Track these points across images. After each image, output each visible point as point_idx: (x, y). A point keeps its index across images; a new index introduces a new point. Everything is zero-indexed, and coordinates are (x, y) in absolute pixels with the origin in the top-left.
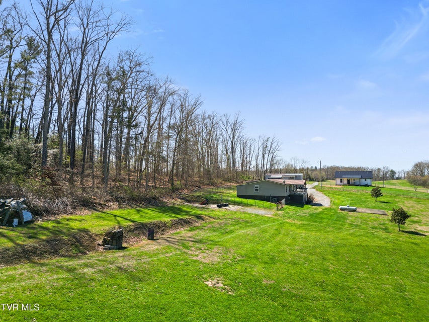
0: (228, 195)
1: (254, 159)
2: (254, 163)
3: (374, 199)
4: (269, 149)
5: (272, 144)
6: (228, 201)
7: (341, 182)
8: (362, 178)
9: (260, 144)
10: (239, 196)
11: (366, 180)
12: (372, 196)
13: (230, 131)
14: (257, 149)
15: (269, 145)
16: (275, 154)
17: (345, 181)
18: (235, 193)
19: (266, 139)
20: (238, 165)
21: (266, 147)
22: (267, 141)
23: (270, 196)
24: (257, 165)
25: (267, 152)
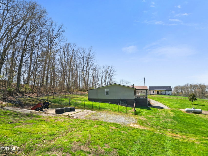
0: (80, 99)
1: (100, 79)
2: (100, 83)
3: (190, 102)
4: (109, 73)
5: (111, 71)
6: (77, 104)
7: (154, 92)
8: (166, 90)
9: (104, 71)
10: (90, 100)
11: (168, 92)
12: (190, 100)
13: (85, 59)
14: (101, 74)
15: (109, 71)
16: (112, 77)
17: (156, 92)
18: (87, 98)
19: (107, 68)
20: (91, 84)
21: (108, 72)
22: (108, 69)
23: (120, 100)
24: (102, 83)
25: (108, 75)
